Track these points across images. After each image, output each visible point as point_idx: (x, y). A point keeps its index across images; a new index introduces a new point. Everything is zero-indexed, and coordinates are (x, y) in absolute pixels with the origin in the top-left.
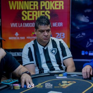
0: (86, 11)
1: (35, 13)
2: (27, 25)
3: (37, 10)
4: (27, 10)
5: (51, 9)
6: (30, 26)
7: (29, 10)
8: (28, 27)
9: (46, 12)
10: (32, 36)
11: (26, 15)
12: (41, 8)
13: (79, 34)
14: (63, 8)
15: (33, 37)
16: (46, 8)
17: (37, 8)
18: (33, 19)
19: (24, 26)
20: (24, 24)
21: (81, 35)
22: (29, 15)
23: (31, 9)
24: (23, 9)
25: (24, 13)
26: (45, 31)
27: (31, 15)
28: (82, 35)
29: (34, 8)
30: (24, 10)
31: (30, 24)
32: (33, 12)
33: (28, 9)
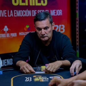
6: (23, 15)
19: (15, 16)
20: (16, 12)
31: (23, 12)
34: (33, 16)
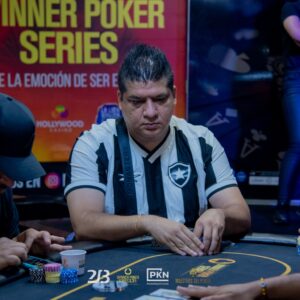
0: (238, 36)
1: (65, 41)
2: (37, 81)
3: (74, 31)
4: (36, 29)
5: (121, 25)
6: (47, 83)
7: (46, 29)
8: (41, 88)
9: (104, 37)
10: (57, 120)
11: (36, 44)
12: (88, 24)
13: (218, 114)
14: (161, 24)
15: (57, 123)
16: (104, 23)
17: (74, 24)
18: (59, 59)
19: (26, 85)
20: (29, 77)
21: (224, 116)
22: (44, 46)
23: (50, 24)
24: (22, 23)
25: (29, 39)
26: (149, 102)
27: (51, 46)
28: (228, 118)
29: (64, 24)
30: (27, 28)
31: (47, 77)
32: (60, 36)
33: (40, 24)
34: (76, 85)
